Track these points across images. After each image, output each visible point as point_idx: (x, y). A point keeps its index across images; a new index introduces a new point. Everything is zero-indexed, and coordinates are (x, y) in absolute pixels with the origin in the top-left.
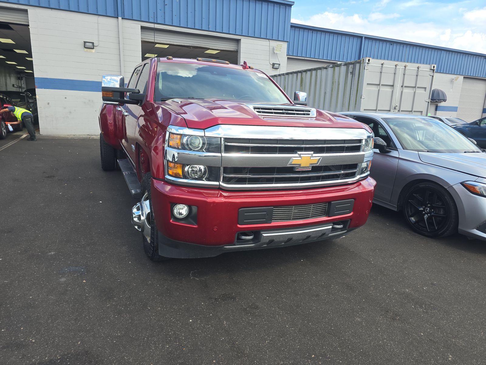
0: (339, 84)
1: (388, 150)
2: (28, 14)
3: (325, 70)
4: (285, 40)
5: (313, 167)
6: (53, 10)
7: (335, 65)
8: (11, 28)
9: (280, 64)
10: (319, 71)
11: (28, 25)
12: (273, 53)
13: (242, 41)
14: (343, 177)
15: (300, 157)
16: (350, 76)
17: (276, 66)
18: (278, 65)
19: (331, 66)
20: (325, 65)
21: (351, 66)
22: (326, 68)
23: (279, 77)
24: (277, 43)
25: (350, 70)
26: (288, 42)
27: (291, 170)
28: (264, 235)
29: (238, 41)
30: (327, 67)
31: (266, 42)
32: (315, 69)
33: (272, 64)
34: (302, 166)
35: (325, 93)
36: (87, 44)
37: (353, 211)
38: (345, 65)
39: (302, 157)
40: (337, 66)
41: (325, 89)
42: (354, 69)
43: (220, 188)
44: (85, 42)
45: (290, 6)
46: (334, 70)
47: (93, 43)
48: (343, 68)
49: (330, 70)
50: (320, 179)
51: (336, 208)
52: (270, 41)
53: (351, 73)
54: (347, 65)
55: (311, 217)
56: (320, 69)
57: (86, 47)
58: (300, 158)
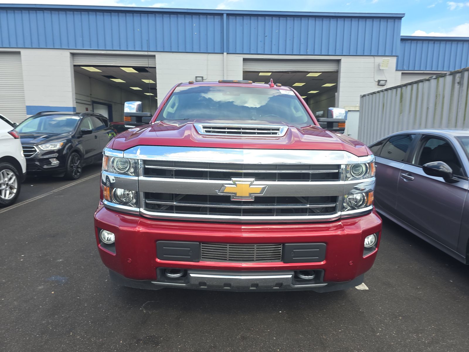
0: (444, 98)
1: (454, 178)
2: (155, 59)
3: (427, 82)
4: (393, 55)
5: (256, 197)
6: (174, 53)
7: (439, 76)
8: (147, 71)
9: (386, 81)
10: (420, 84)
11: (155, 68)
12: (379, 69)
13: (342, 61)
14: (319, 213)
15: (235, 184)
16: (457, 86)
17: (382, 83)
18: (384, 82)
19: (434, 77)
20: (427, 77)
21: (458, 76)
22: (428, 80)
23: (378, 94)
24: (383, 59)
25: (457, 79)
26: (397, 56)
27: (226, 199)
28: (192, 275)
29: (339, 61)
30: (430, 79)
31: (371, 60)
32: (417, 82)
33: (377, 80)
34: (238, 195)
35: (428, 108)
36: (198, 78)
37: (326, 259)
38: (451, 74)
39: (237, 185)
40: (442, 77)
41: (428, 104)
42: (462, 78)
43: (141, 215)
44: (196, 77)
45: (400, 18)
46: (438, 82)
47: (202, 77)
48: (449, 79)
49: (433, 82)
50: (274, 213)
51: (294, 253)
52: (375, 57)
53: (458, 83)
54: (453, 74)
55: (256, 260)
56: (421, 81)
57: (197, 81)
58: (235, 186)
